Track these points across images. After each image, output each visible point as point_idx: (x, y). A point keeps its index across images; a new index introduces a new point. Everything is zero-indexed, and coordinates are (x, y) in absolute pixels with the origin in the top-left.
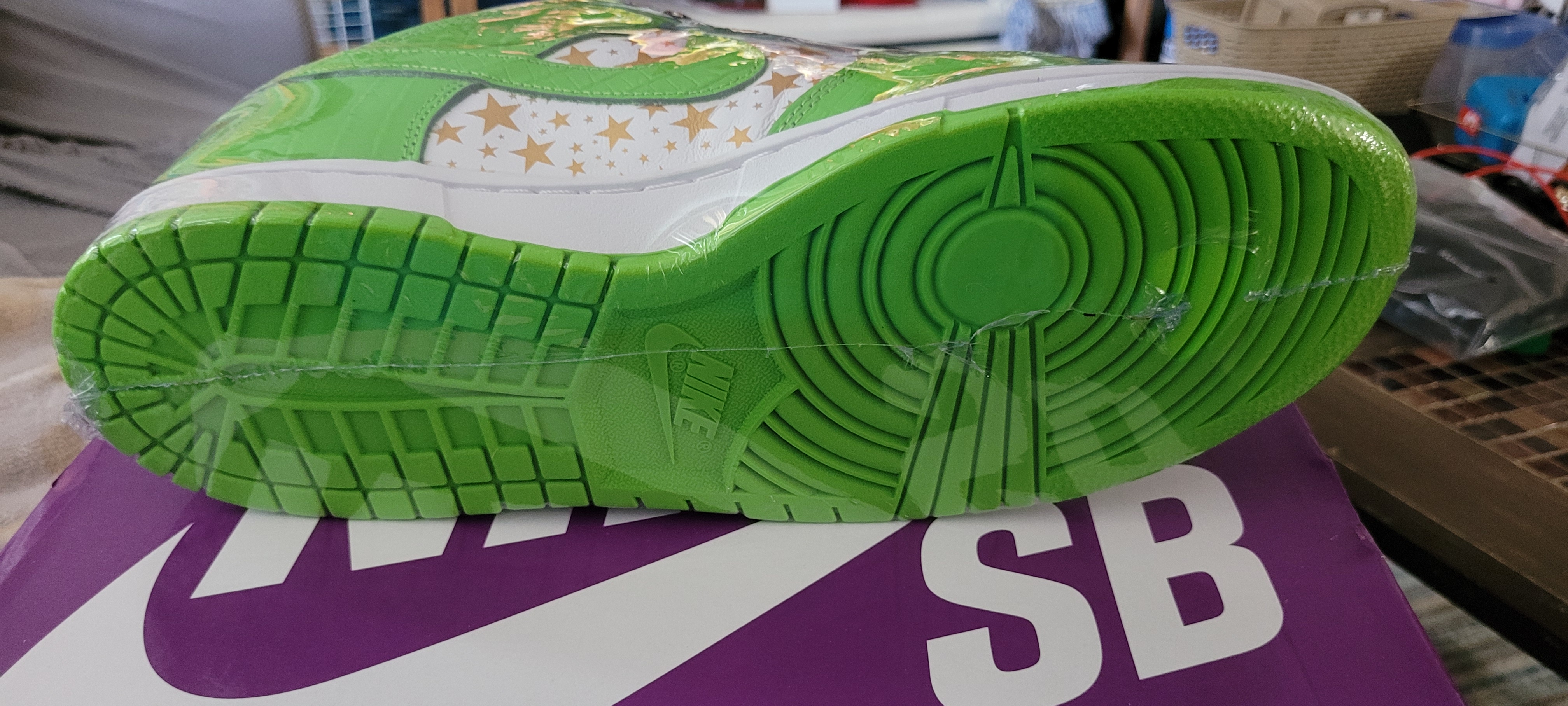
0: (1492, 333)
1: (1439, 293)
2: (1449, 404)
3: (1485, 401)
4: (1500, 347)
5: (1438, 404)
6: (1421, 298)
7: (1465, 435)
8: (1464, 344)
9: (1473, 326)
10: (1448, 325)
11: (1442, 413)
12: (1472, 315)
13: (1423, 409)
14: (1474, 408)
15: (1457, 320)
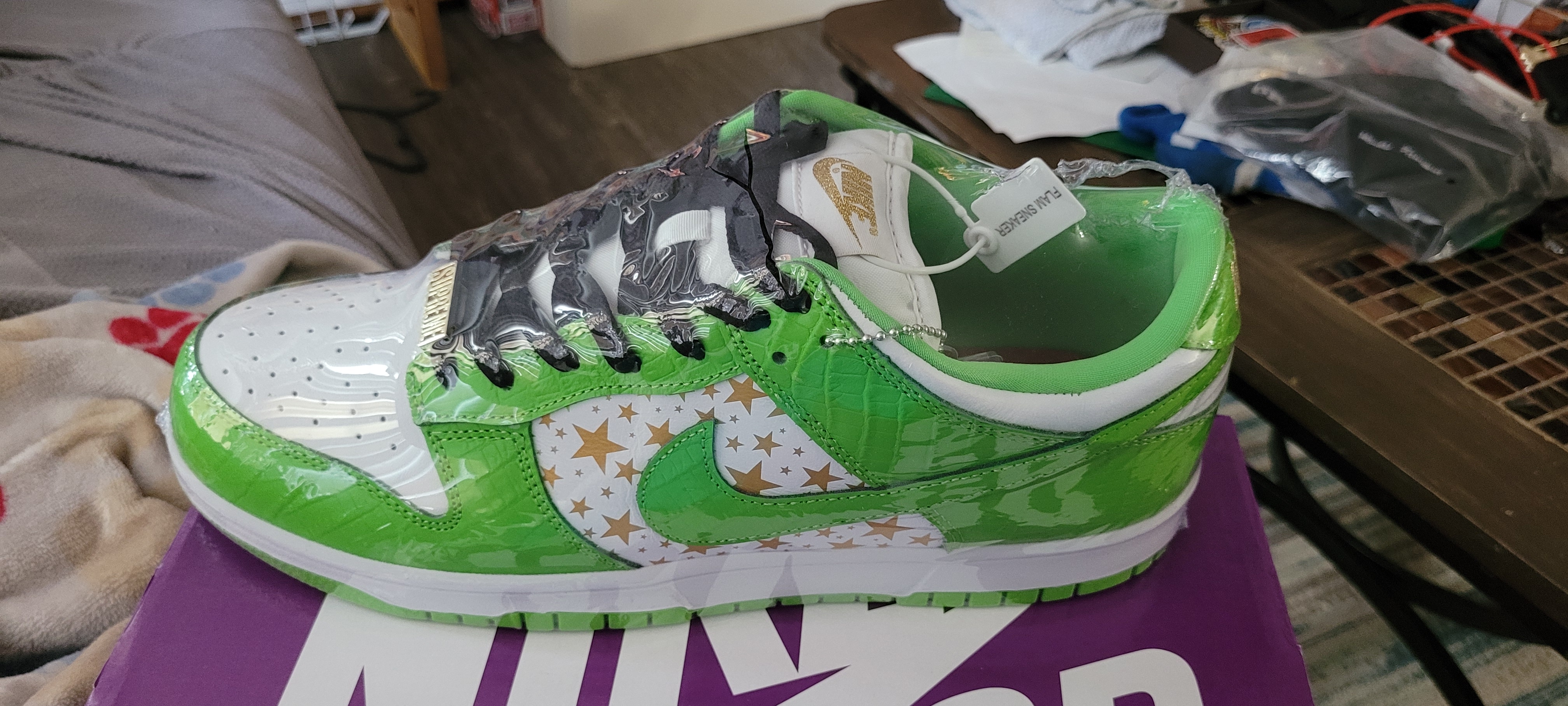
0: (1448, 238)
1: (1400, 197)
2: (1404, 315)
3: (1437, 309)
4: (1455, 252)
5: (1395, 316)
6: (1381, 202)
7: (1416, 351)
8: (1422, 247)
9: (1430, 231)
10: (1407, 228)
11: (1394, 326)
12: (1430, 221)
13: (1378, 324)
14: (1427, 319)
15: (1416, 224)
